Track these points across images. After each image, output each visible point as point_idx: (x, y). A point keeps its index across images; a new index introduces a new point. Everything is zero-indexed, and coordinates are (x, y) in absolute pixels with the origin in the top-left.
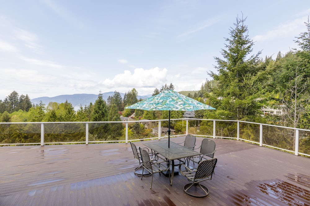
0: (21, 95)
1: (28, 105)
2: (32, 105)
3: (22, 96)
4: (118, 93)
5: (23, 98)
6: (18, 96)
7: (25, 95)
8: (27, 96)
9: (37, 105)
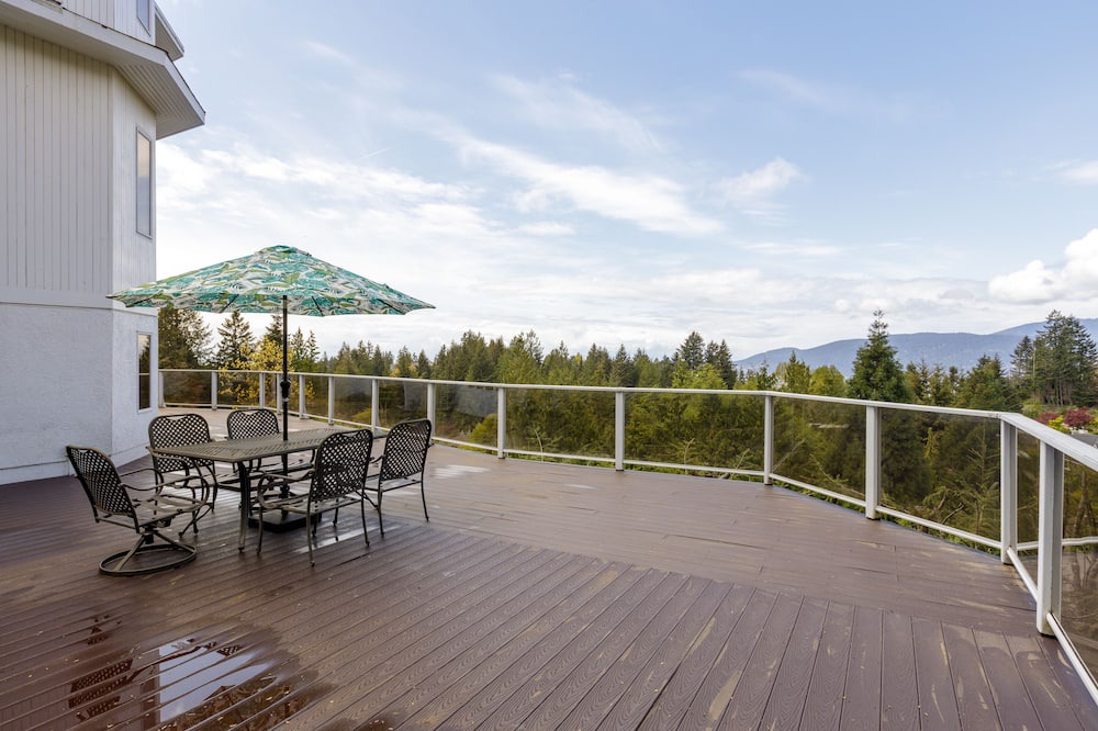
0: (709, 342)
1: (726, 372)
2: (736, 372)
3: (712, 346)
4: (1070, 321)
5: (714, 350)
6: (703, 345)
7: (720, 344)
8: (724, 345)
9: (750, 372)
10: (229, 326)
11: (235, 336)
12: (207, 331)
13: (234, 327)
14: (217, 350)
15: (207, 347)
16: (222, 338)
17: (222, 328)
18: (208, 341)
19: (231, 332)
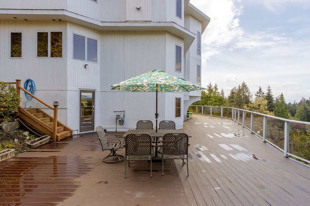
10: (258, 93)
11: (260, 96)
12: (252, 95)
13: (259, 94)
14: (254, 100)
15: (252, 99)
16: (256, 97)
17: (256, 94)
18: (252, 98)
19: (259, 95)
